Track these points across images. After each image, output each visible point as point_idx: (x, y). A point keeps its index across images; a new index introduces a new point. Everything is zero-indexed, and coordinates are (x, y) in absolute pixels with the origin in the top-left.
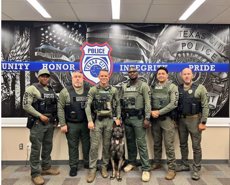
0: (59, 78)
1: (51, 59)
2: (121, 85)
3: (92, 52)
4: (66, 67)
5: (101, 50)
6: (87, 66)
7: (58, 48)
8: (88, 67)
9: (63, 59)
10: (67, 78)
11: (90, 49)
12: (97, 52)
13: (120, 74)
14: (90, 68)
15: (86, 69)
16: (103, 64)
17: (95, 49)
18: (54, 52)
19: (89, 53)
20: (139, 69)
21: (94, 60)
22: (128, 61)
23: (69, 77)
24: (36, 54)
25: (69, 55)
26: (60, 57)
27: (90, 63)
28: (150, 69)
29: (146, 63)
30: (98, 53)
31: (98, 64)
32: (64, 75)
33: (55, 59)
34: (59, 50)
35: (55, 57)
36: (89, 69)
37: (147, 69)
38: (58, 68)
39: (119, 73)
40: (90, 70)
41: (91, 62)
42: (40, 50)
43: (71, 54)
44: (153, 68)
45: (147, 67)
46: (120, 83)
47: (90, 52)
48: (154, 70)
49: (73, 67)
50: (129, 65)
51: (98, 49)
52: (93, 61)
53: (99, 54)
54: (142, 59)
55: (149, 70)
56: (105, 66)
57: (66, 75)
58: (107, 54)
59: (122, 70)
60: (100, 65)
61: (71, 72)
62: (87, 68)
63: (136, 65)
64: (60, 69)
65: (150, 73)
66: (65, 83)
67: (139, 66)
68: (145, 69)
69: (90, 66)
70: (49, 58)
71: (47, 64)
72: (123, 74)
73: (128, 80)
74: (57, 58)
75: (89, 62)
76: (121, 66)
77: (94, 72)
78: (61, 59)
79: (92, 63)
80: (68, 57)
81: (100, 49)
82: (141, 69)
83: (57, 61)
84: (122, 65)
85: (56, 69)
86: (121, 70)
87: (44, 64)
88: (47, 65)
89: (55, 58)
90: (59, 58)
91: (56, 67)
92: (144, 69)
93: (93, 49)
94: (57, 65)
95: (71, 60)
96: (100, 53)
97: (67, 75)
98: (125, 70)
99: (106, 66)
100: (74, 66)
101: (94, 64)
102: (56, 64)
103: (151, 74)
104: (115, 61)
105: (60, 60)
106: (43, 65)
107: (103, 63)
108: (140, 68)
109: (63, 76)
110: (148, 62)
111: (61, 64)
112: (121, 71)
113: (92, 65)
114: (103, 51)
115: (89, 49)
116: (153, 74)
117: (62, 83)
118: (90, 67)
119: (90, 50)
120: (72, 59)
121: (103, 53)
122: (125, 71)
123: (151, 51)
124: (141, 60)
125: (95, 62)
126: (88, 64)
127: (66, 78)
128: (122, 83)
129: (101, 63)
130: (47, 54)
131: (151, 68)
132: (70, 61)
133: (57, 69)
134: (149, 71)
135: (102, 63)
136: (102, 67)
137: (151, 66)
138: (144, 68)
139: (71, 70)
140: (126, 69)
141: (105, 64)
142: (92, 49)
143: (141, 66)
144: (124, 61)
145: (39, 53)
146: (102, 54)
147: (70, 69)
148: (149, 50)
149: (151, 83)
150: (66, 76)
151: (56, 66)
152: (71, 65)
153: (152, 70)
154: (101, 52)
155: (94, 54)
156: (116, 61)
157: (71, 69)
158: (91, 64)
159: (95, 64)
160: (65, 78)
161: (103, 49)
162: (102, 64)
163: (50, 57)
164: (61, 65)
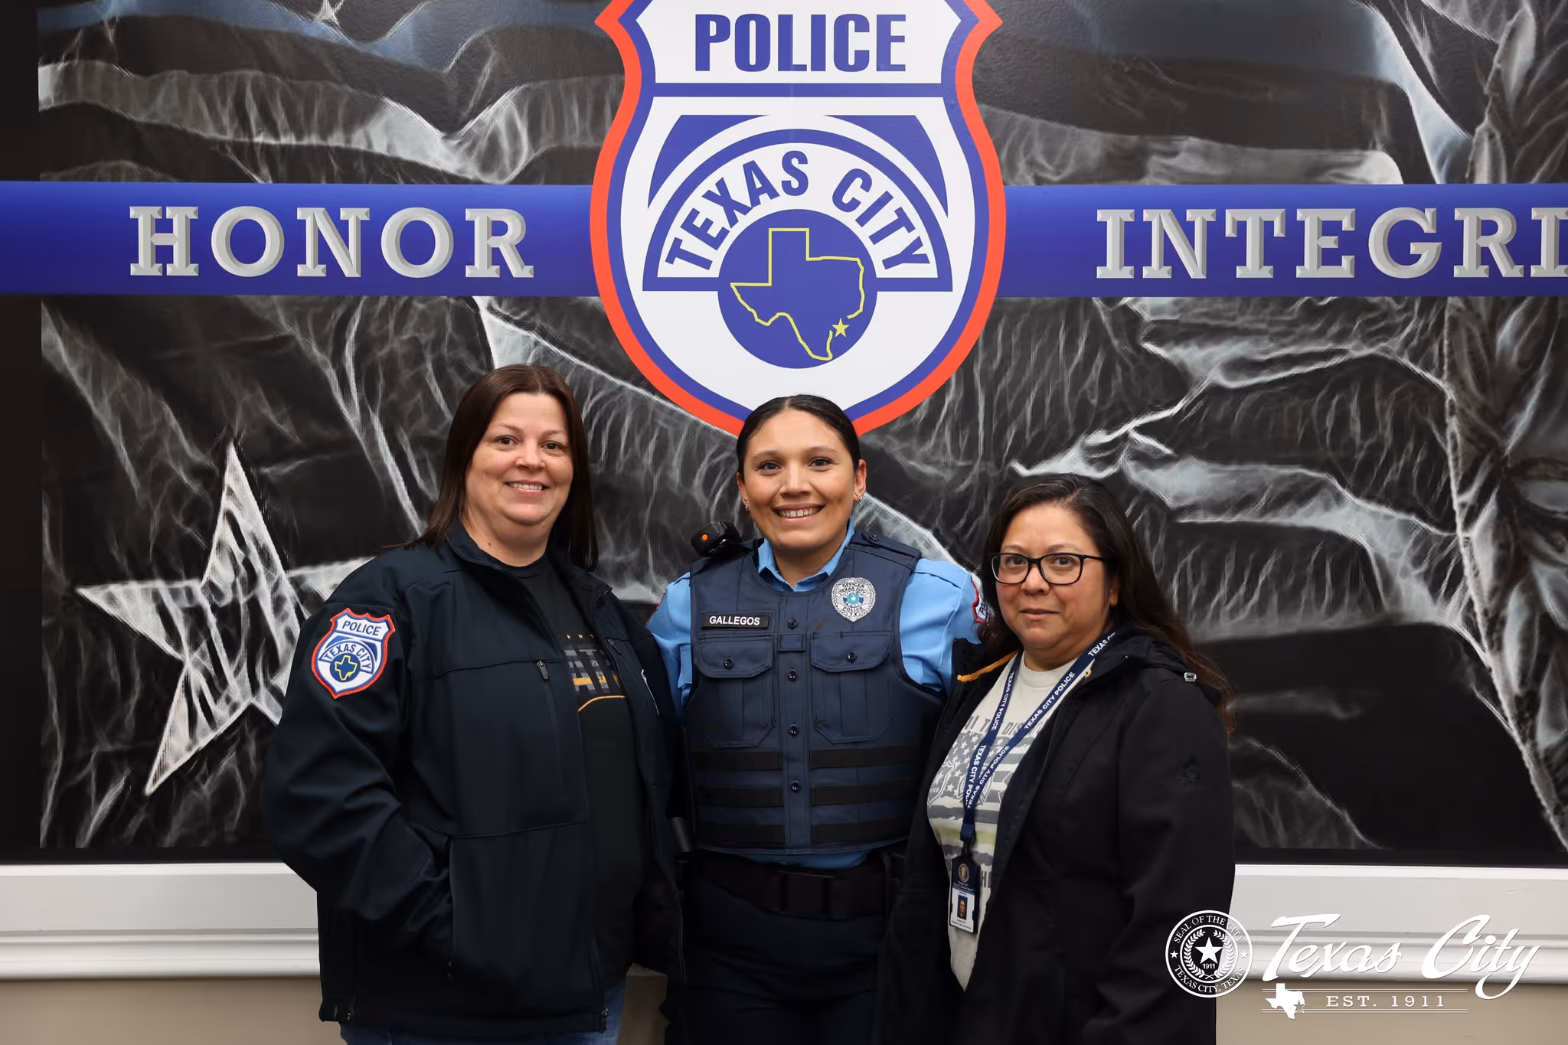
0: (331, 374)
1: (238, 148)
2: (1106, 454)
3: (742, 62)
4: (416, 244)
5: (862, 24)
6: (676, 231)
7: (329, 12)
8: (692, 244)
9: (380, 148)
10: (440, 374)
11: (723, 22)
12: (802, 52)
13: (1096, 325)
14: (717, 257)
15: (665, 270)
16: (886, 198)
17: (786, 22)
18: (268, 64)
19: (703, 63)
20: (1347, 261)
21: (769, 159)
22: (1206, 155)
23: (461, 368)
24: (47, 78)
25: (462, 102)
26: (348, 129)
27: (721, 197)
28: (1485, 256)
29: (1438, 178)
30: (818, 64)
31: (818, 199)
32: (397, 344)
33: (285, 149)
34: (336, 35)
35: (281, 119)
36: (706, 264)
37: (1452, 253)
38: (325, 254)
39: (1089, 305)
40: (714, 272)
41: (732, 173)
42: (94, 44)
43: (483, 81)
44: (1524, 247)
45: (1450, 237)
46: (1100, 437)
47: (723, 53)
48: (1535, 271)
49: (506, 245)
50: (1209, 215)
51: (818, 22)
52: (751, 169)
53: (832, 74)
54: (1384, 129)
55: (1468, 268)
56: (902, 221)
57: (426, 337)
58: (936, 78)
59: (1127, 273)
60: (849, 219)
61: (481, 301)
62: (677, 252)
63: (1300, 214)
64: (350, 265)
65: (1482, 305)
66: (417, 442)
67: (1347, 226)
68: (1427, 254)
69: (713, 232)
70: (210, 133)
71: (191, 212)
72: (1134, 319)
73: (1196, 392)
74: (314, 140)
75: (709, 184)
76: (1113, 221)
77: (764, 302)
78: (358, 143)
79: (739, 192)
80: (448, 122)
81: (842, 23)
82: (1363, 263)
83: (307, 179)
84: (1127, 215)
85: (302, 271)
86: (1113, 268)
87: (155, 212)
88: (181, 216)
89: (288, 140)
90: (336, 140)
91: (294, 251)
92: (1403, 257)
93: (763, 22)
94: (314, 219)
95: (490, 158)
96: (841, 63)
97: (437, 343)
98: (1156, 270)
99: (920, 231)
100: (515, 227)
101: (767, 206)
102: (301, 213)
103: (1494, 326)
104: (1032, 163)
105: (347, 156)
106: (143, 216)
107: (882, 183)
108: (1354, 243)
109: (391, 358)
110: (1459, 164)
111: (363, 214)
112: (1114, 289)
113: (745, 221)
114: (885, 40)
115: (702, 21)
116: (1530, 314)
117: (370, 433)
118: (715, 243)
119: (722, 35)
120: (494, 140)
121: (884, 64)
122: (1155, 288)
123: (1494, 25)
124: (1363, 142)
125: (776, 175)
126: (696, 200)
127: (419, 381)
128: (1128, 427)
129: (855, 190)
130: (183, 91)
131: (1495, 245)
132: (472, 171)
133: (310, 268)
134: (1469, 286)
135: (867, 185)
136: (863, 233)
137: (1505, 225)
138: (1414, 248)
139: (483, 286)
140: (1170, 256)
141: (900, 200)
142: (744, 21)
143: (1364, 224)
144: (1155, 162)
145: (89, 72)
146: (870, 75)
147: (469, 272)
148: (1475, 17)
149: (1506, 434)
150: (419, 359)
151: (294, 235)
152: (479, 218)
153: (1508, 269)
154: (862, 58)
155: (772, 74)
156: (1049, 155)
157: (480, 268)
158: (732, 208)
159: (785, 203)
160: (406, 375)
161: (884, 21)
162: (867, 200)
163: (226, 120)
164: (354, 216)
